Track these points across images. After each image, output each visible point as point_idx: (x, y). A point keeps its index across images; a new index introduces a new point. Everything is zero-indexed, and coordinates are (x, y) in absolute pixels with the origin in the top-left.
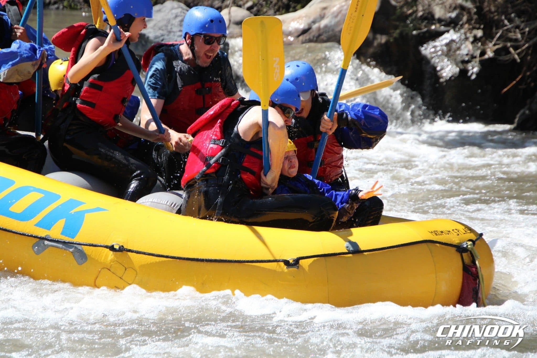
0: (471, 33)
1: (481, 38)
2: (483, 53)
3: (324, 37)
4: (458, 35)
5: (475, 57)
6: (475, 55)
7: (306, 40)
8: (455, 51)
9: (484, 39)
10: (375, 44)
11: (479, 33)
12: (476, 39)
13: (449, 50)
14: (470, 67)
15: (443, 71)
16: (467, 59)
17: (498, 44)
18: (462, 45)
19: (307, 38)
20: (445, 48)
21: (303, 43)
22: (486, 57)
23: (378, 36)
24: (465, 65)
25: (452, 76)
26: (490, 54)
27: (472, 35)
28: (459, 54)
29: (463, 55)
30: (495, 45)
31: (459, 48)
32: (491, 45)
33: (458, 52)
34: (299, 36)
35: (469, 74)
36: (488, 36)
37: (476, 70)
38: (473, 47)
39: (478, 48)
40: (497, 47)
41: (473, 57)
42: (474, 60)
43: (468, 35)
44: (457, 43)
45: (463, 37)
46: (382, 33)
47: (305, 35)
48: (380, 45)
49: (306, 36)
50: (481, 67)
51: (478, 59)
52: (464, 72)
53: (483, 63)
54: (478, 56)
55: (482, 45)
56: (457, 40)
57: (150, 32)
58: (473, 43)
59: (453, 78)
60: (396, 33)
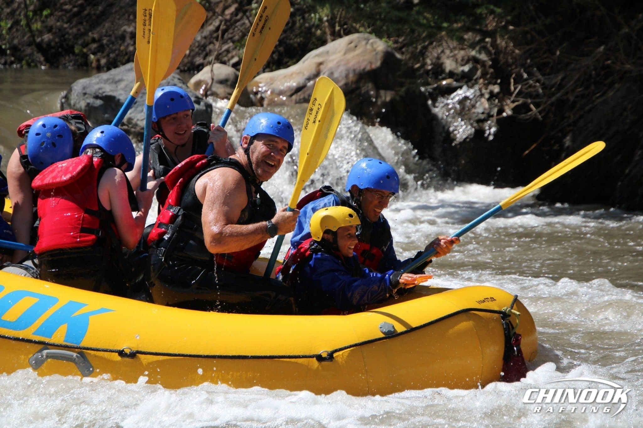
0: (486, 89)
1: (498, 93)
2: (501, 111)
4: (472, 91)
5: (492, 116)
6: (492, 113)
7: (300, 100)
8: (469, 110)
9: (501, 95)
10: (379, 102)
11: (496, 89)
12: (492, 96)
13: (463, 109)
14: (486, 126)
15: (456, 132)
16: (482, 117)
17: (518, 101)
18: (476, 102)
19: (302, 97)
20: (458, 106)
21: (296, 102)
22: (504, 114)
23: (382, 92)
24: (481, 124)
25: (467, 138)
26: (508, 112)
27: (488, 91)
28: (474, 113)
29: (478, 113)
30: (513, 102)
31: (474, 106)
32: (508, 102)
33: (473, 110)
34: (291, 95)
35: (486, 135)
36: (505, 92)
37: (493, 130)
38: (490, 105)
39: (496, 106)
40: (516, 104)
41: (489, 116)
42: (491, 119)
44: (471, 100)
45: (478, 93)
47: (299, 94)
49: (300, 96)
50: (499, 127)
51: (494, 119)
52: (479, 133)
53: (501, 122)
54: (495, 114)
55: (499, 102)
56: (471, 97)
57: (121, 94)
58: (489, 100)
59: (468, 140)
60: (402, 91)
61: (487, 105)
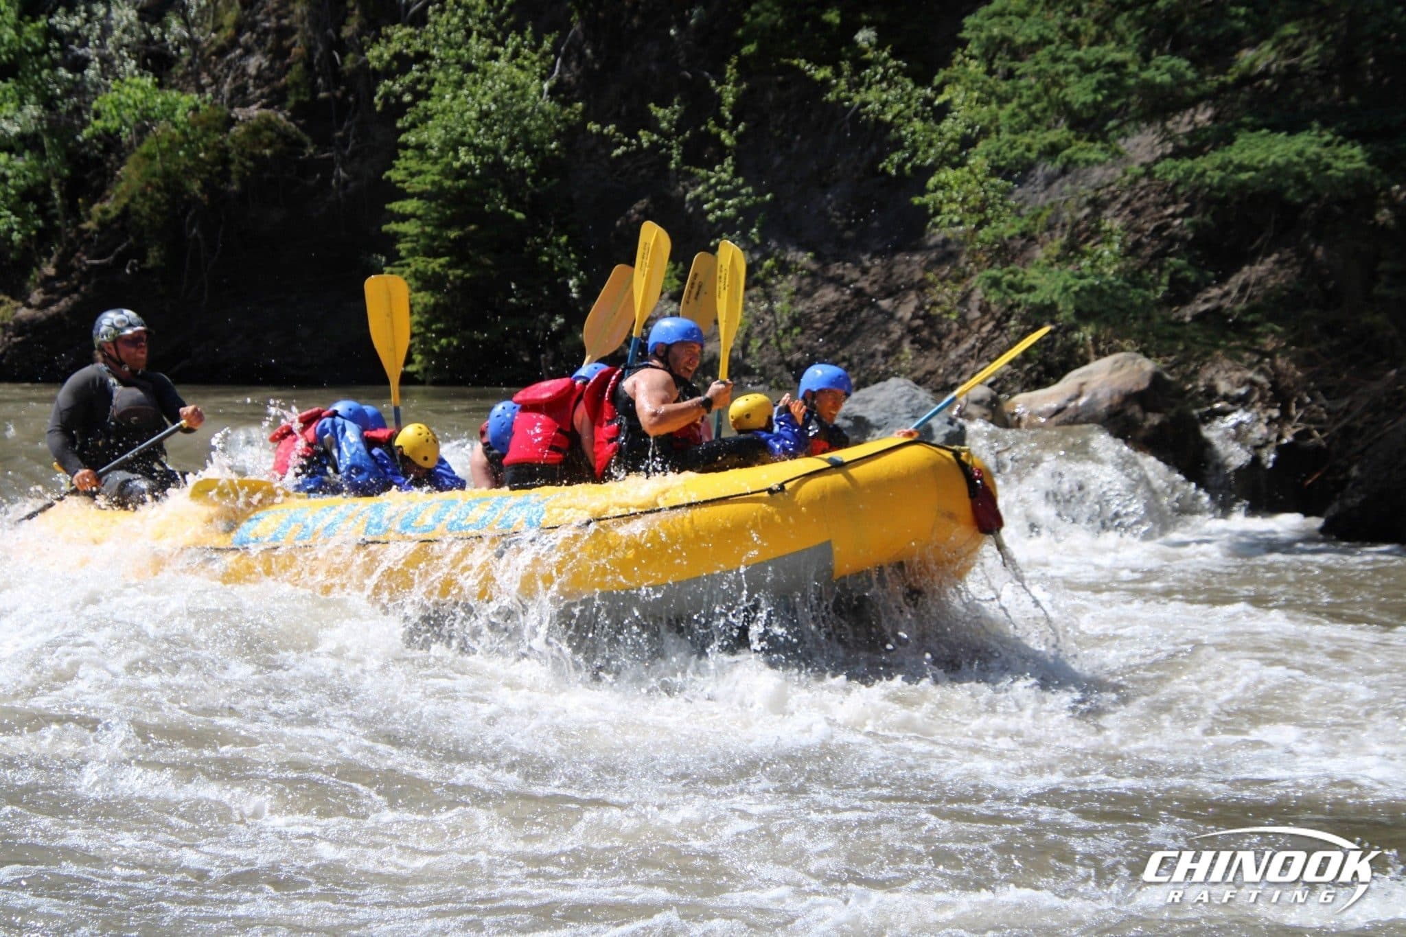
0: (1264, 413)
1: (1278, 418)
2: (1280, 437)
3: (1081, 418)
4: (1249, 415)
5: (1271, 442)
6: (1270, 439)
7: (1060, 421)
8: (1245, 435)
9: (1281, 420)
10: (1147, 425)
11: (1275, 413)
12: (1271, 421)
13: (1238, 433)
14: (1264, 452)
15: (1230, 459)
16: (1260, 443)
17: (1300, 426)
18: (1253, 427)
19: (1062, 419)
20: (1232, 431)
21: (1058, 424)
22: (1284, 441)
23: (1150, 415)
24: (1258, 450)
25: (1242, 465)
26: (1288, 438)
27: (1267, 415)
28: (1251, 438)
29: (1255, 439)
30: (1294, 427)
31: (1250, 431)
32: (1289, 427)
33: (1249, 435)
34: (1051, 416)
35: (1264, 462)
36: (1285, 417)
37: (1272, 456)
38: (1268, 430)
39: (1275, 431)
40: (1298, 429)
41: (1268, 442)
42: (1269, 445)
43: (1262, 415)
44: (1247, 425)
45: (1255, 417)
46: (1156, 410)
47: (1059, 415)
48: (1153, 427)
49: (1060, 417)
50: (1278, 454)
51: (1274, 445)
52: (1256, 461)
53: (1280, 449)
54: (1274, 440)
55: (1278, 427)
56: (1248, 421)
58: (1267, 424)
59: (1244, 467)
60: (1173, 413)
61: (1265, 430)
